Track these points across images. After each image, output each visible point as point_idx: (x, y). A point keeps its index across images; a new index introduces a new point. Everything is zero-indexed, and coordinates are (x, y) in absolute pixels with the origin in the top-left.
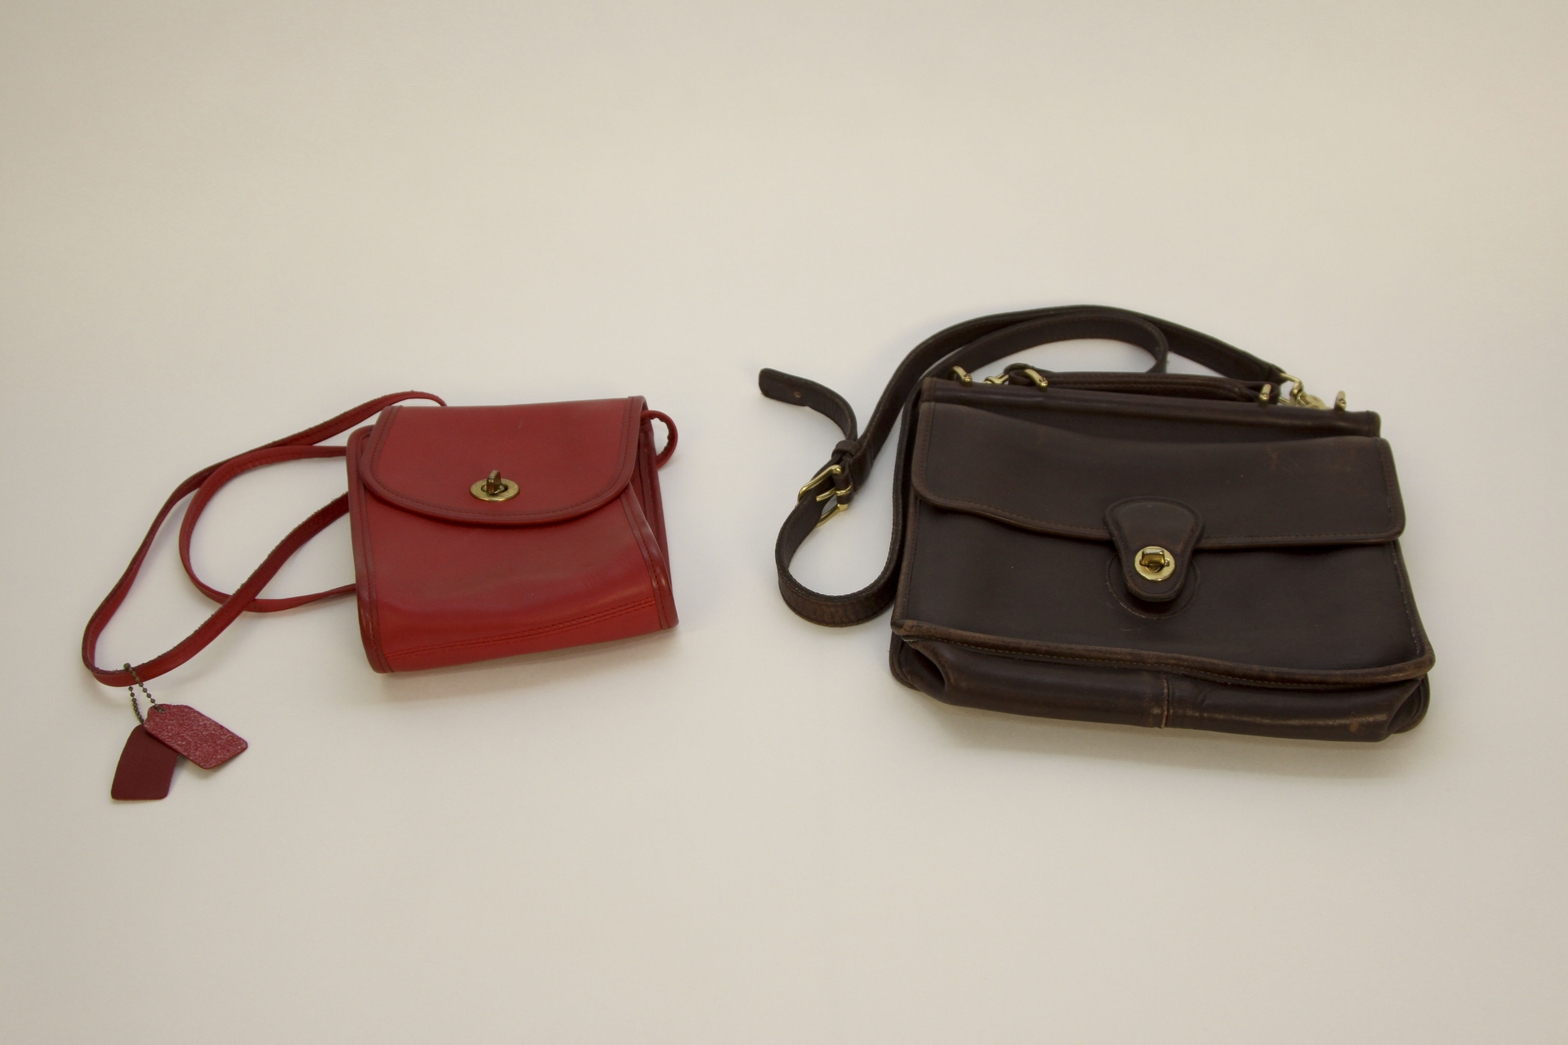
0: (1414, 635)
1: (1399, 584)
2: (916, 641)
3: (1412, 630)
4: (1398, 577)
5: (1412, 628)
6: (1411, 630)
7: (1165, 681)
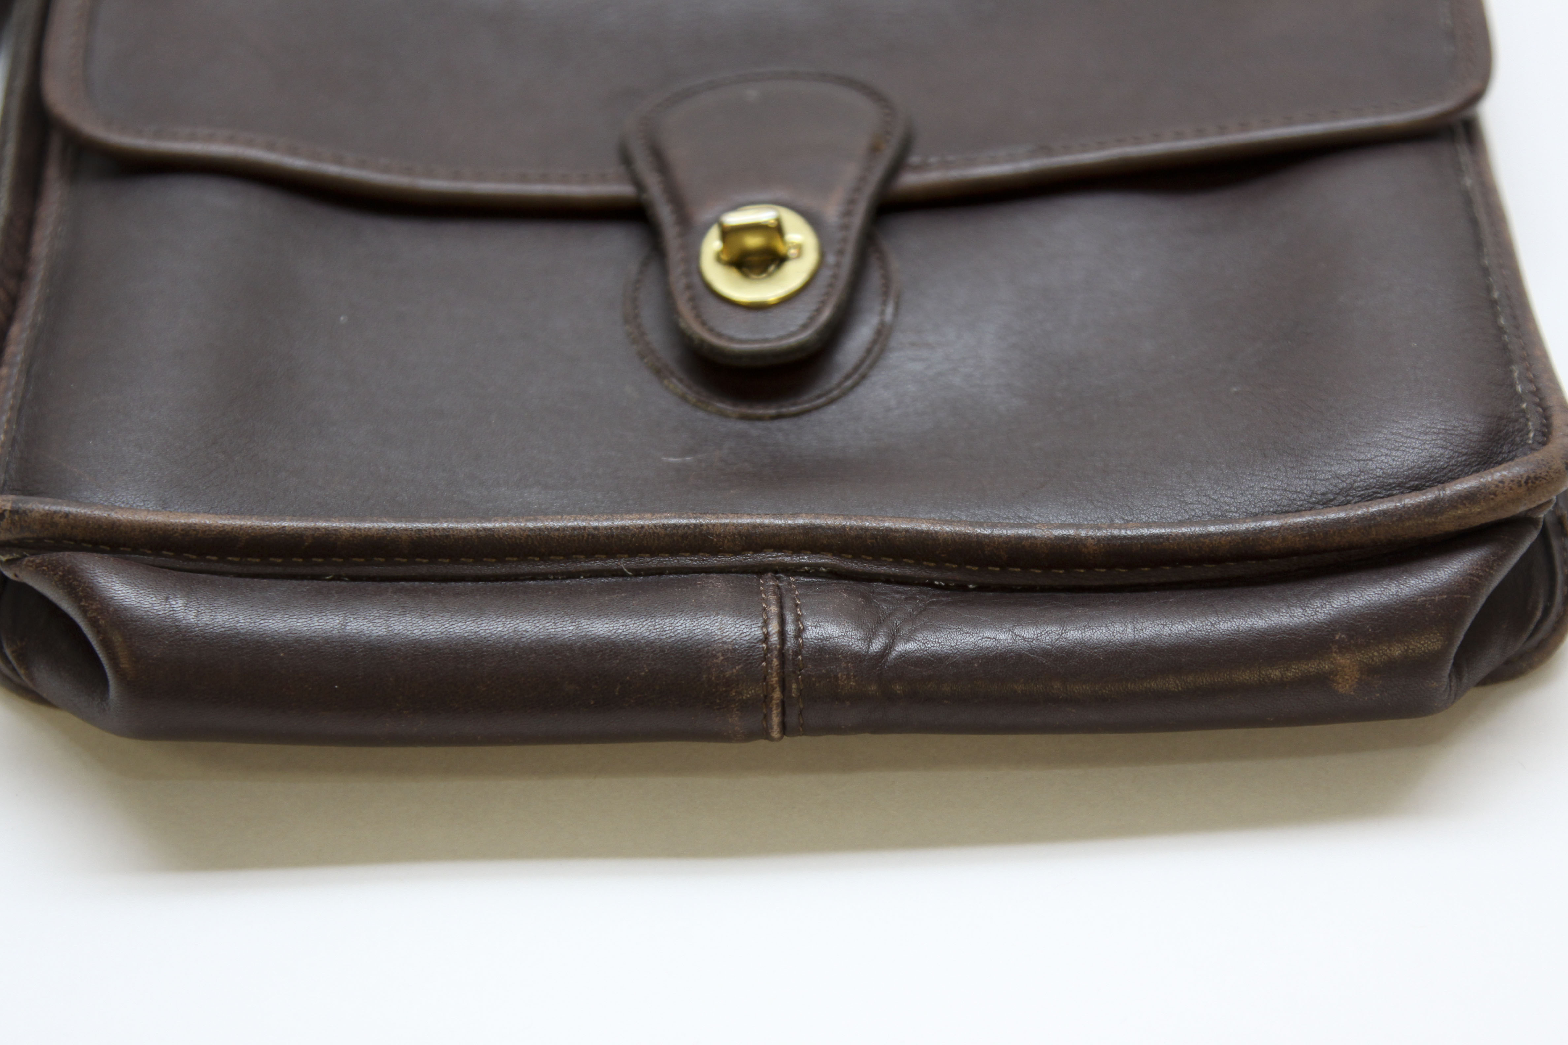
0: (1519, 388)
1: (1478, 245)
2: (18, 559)
3: (1516, 375)
4: (1474, 222)
5: (1514, 368)
6: (1511, 371)
7: (772, 598)
